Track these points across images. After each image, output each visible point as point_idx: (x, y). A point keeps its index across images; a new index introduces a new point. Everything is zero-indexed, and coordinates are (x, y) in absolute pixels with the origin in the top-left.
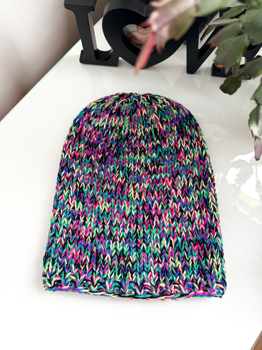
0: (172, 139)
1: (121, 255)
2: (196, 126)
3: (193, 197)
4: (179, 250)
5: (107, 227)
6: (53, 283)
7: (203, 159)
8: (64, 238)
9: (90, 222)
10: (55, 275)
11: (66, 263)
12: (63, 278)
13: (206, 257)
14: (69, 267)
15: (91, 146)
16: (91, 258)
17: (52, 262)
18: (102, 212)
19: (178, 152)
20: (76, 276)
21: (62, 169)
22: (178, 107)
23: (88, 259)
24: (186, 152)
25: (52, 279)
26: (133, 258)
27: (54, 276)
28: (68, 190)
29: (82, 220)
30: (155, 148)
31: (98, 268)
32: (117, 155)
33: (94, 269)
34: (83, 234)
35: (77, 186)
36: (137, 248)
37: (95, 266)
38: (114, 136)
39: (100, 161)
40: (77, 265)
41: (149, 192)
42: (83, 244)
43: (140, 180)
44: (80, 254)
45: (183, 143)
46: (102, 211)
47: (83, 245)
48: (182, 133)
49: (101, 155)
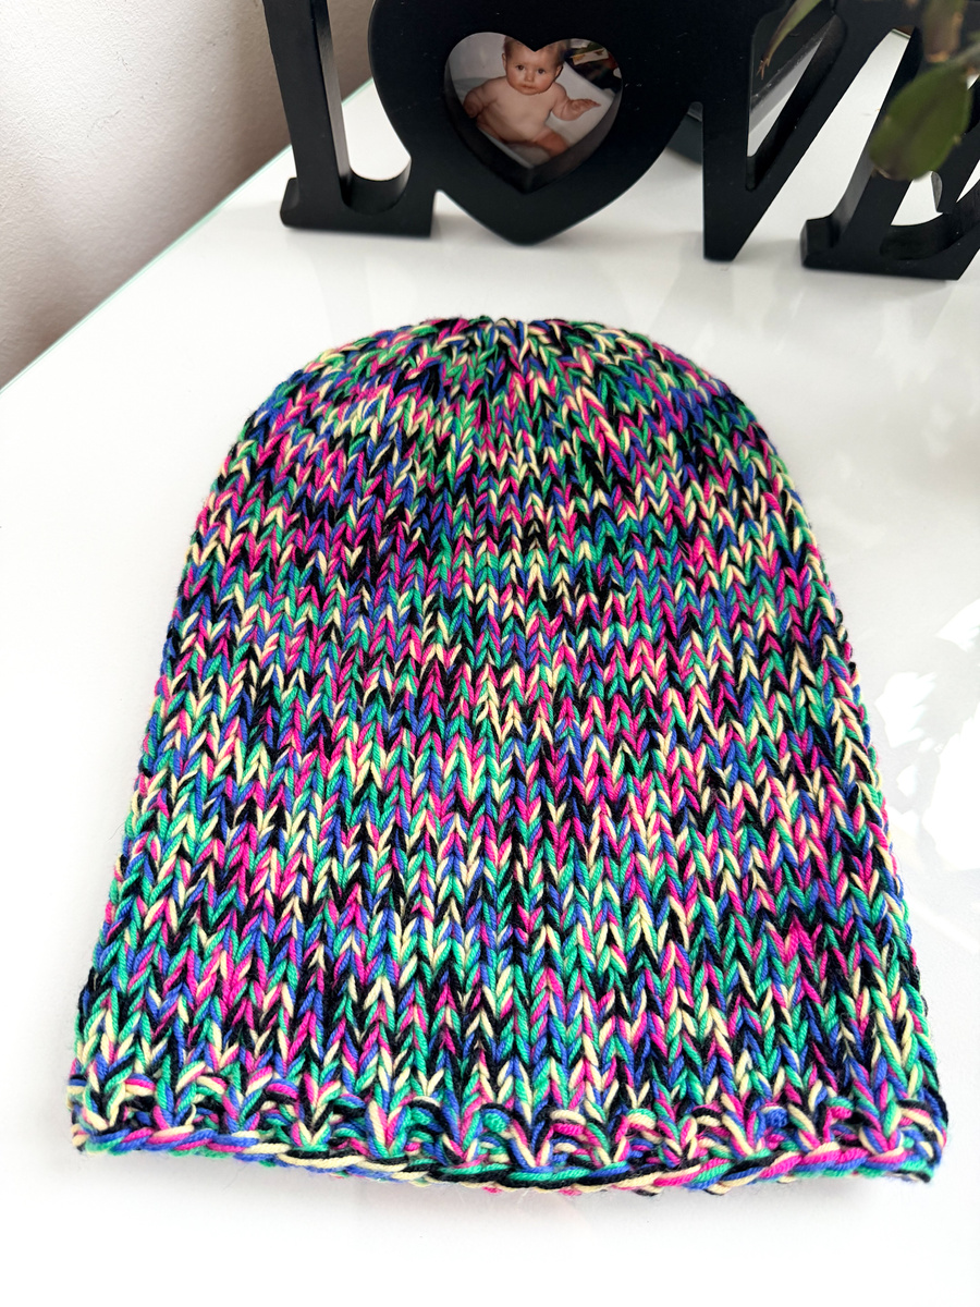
0: (658, 484)
1: (443, 983)
2: (757, 438)
3: (762, 723)
4: (710, 955)
5: (379, 855)
6: (113, 1110)
7: (794, 562)
8: (181, 903)
9: (304, 834)
10: (127, 1073)
11: (184, 1016)
12: (167, 1089)
13: (838, 983)
14: (195, 1038)
15: (314, 515)
16: (300, 995)
17: (116, 1011)
18: (357, 789)
19: (688, 537)
20: (227, 1081)
21: (185, 605)
22: (679, 366)
23: (289, 1002)
24: (721, 539)
25: (114, 1089)
26: (499, 995)
27: (120, 1079)
28: (210, 695)
29: (264, 826)
30: (587, 522)
31: (333, 1043)
32: (427, 552)
33: (315, 1046)
34: (267, 886)
35: (247, 679)
36: (517, 952)
37: (319, 1035)
38: (412, 474)
39: (352, 577)
40: (235, 1030)
41: (569, 702)
42: (264, 930)
43: (524, 655)
44: (252, 976)
45: (707, 502)
46: (355, 785)
47: (266, 937)
48: (698, 461)
49: (358, 550)
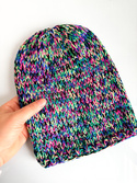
0: (83, 52)
1: (78, 133)
2: (95, 38)
3: (107, 84)
4: (108, 117)
7: (106, 58)
9: (55, 124)
10: (45, 159)
13: (124, 115)
15: (34, 76)
19: (90, 59)
20: (57, 155)
22: (80, 28)
23: (61, 143)
24: (95, 57)
26: (85, 132)
29: (48, 124)
30: (75, 62)
32: (53, 75)
34: (52, 131)
36: (85, 126)
38: (46, 63)
39: (44, 83)
41: (81, 91)
43: (73, 86)
44: (55, 142)
46: (58, 114)
48: (88, 46)
